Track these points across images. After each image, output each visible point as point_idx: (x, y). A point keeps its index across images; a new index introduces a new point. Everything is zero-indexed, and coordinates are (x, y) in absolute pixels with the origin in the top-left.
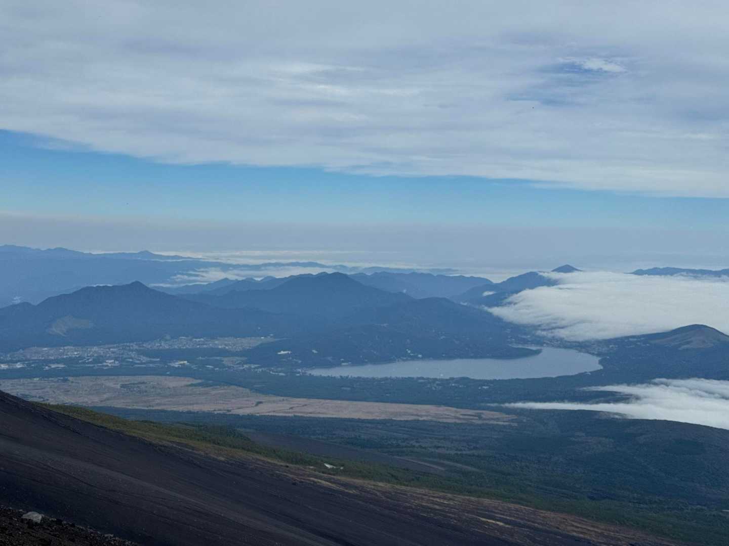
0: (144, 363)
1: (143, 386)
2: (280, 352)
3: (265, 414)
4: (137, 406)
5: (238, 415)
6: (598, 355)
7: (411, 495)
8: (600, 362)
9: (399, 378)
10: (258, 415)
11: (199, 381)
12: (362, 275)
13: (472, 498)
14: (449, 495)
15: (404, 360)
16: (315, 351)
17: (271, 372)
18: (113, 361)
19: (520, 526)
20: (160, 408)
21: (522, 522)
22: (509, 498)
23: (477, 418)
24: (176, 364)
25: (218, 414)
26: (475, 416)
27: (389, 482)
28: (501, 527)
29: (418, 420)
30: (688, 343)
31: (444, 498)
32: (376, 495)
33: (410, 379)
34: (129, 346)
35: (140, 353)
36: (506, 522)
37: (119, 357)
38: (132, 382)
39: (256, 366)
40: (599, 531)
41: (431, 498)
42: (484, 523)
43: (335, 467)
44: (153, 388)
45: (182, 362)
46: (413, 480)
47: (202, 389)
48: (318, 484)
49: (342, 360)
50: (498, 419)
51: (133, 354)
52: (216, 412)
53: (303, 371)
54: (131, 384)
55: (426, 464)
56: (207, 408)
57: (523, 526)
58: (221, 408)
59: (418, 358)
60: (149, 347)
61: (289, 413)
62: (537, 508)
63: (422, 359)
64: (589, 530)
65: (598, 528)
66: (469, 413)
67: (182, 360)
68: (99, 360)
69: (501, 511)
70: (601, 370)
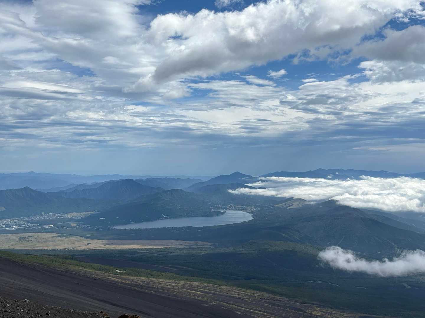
0: (31, 227)
1: (30, 238)
2: (100, 218)
3: (91, 249)
4: (27, 248)
5: (78, 250)
6: (251, 213)
7: (157, 282)
8: (253, 216)
9: (159, 228)
10: (88, 249)
11: (59, 235)
12: (141, 180)
13: (188, 282)
14: (177, 281)
15: (160, 219)
16: (117, 217)
17: (96, 229)
18: (15, 226)
19: (208, 293)
20: (38, 248)
21: (209, 291)
22: (206, 281)
23: (195, 245)
24: (47, 227)
25: (68, 250)
26: (194, 244)
27: (148, 277)
28: (199, 294)
29: (167, 248)
30: (292, 206)
31: (174, 283)
32: (139, 283)
33: (164, 228)
34: (23, 219)
35: (28, 222)
36: (201, 292)
37: (18, 225)
38: (25, 236)
39: (88, 226)
40: (247, 293)
41: (167, 283)
42: (191, 293)
43: (121, 272)
44: (35, 239)
45: (50, 226)
46: (160, 275)
47: (60, 238)
48: (110, 279)
49: (131, 221)
50: (205, 245)
51: (25, 223)
52: (66, 249)
53: (111, 227)
54: (24, 237)
55: (168, 268)
56: (62, 247)
57: (211, 293)
58: (70, 247)
59: (168, 218)
60: (33, 219)
61: (104, 247)
62: (219, 285)
63: (170, 218)
64: (242, 293)
65: (246, 292)
66: (191, 243)
67: (50, 225)
68: (8, 226)
69: (201, 287)
70: (252, 220)
